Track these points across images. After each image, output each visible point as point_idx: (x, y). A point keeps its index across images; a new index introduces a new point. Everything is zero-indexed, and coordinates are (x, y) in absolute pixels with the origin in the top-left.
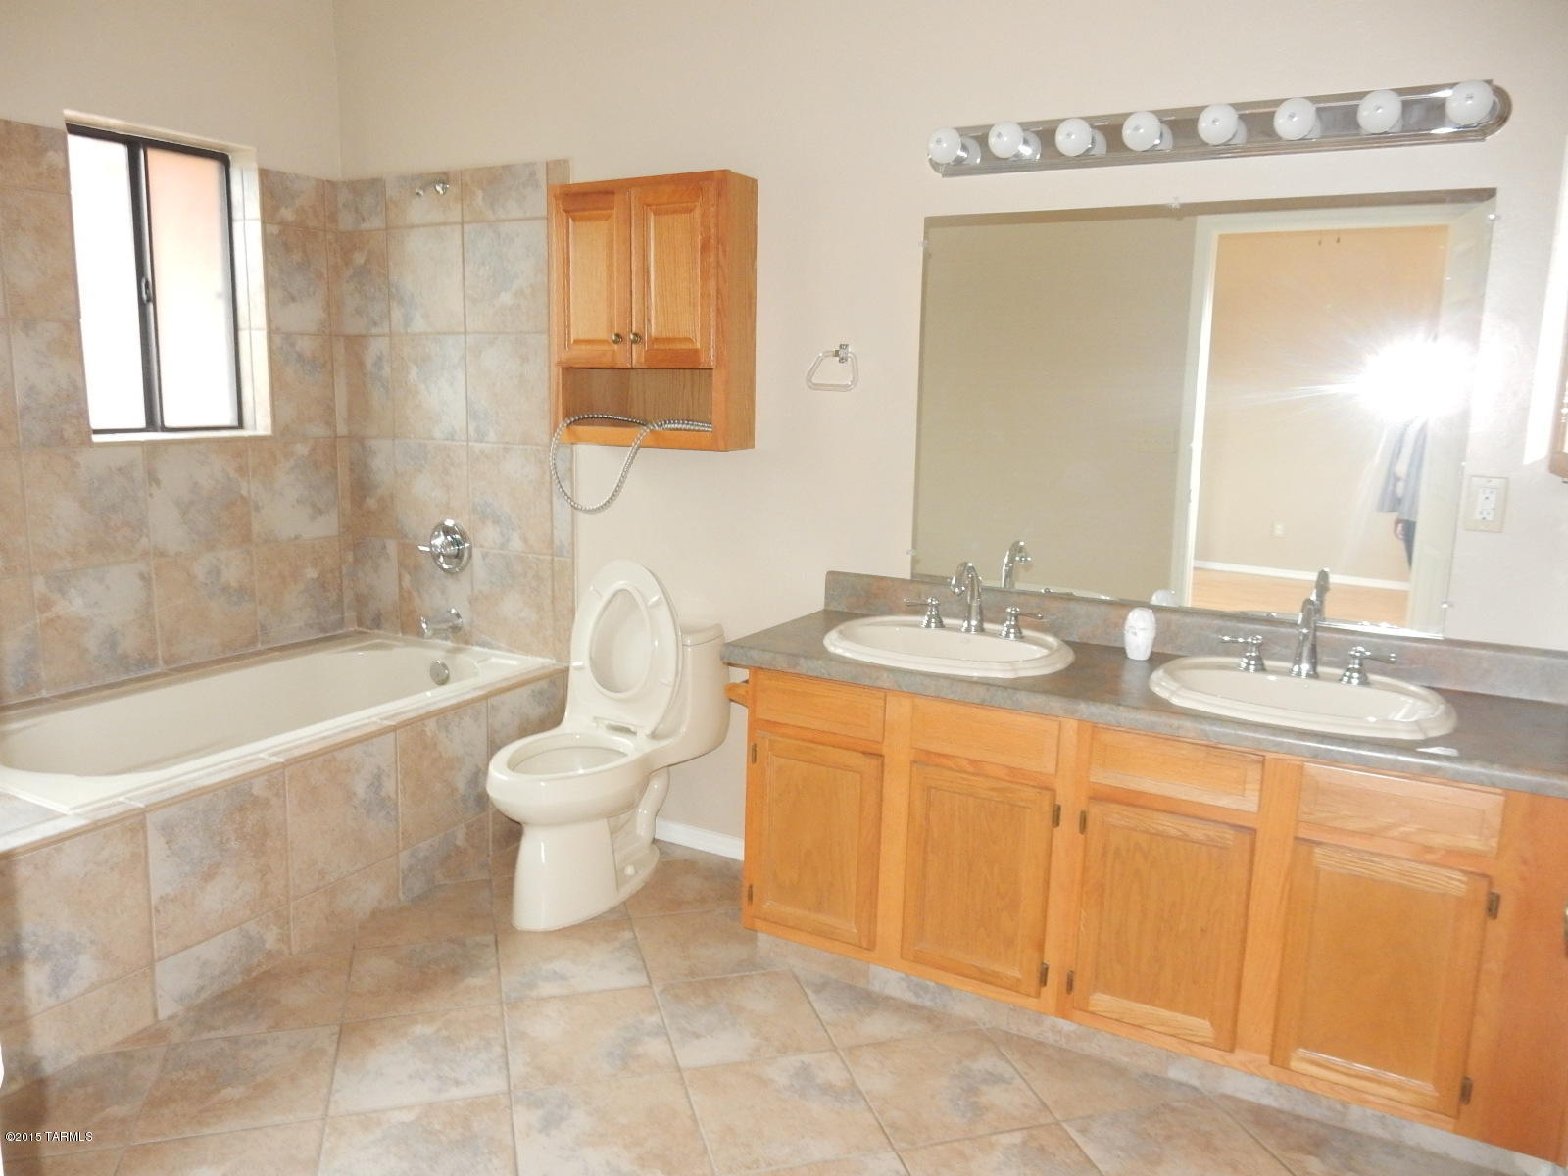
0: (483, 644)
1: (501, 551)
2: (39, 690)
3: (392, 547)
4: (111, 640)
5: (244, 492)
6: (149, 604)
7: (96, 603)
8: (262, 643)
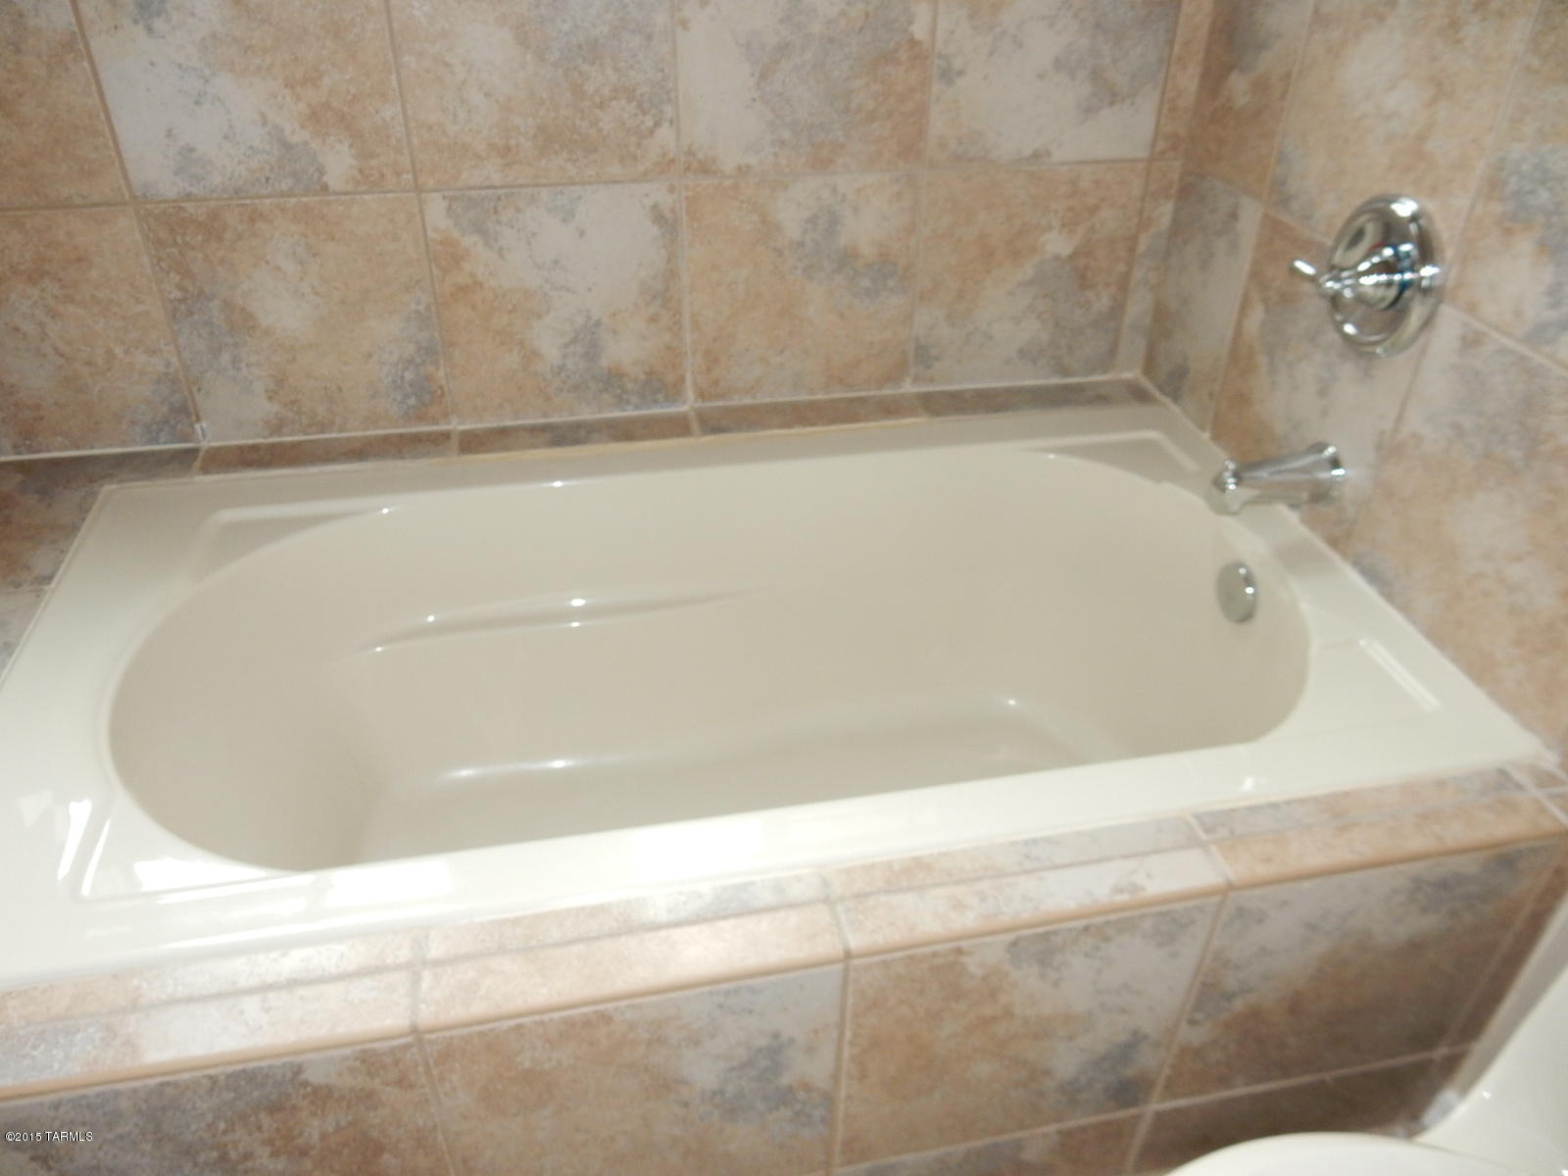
0: (1372, 575)
1: (1525, 350)
2: (446, 415)
3: (1251, 218)
4: (588, 338)
5: (919, 30)
6: (671, 274)
7: (556, 262)
8: (916, 380)
